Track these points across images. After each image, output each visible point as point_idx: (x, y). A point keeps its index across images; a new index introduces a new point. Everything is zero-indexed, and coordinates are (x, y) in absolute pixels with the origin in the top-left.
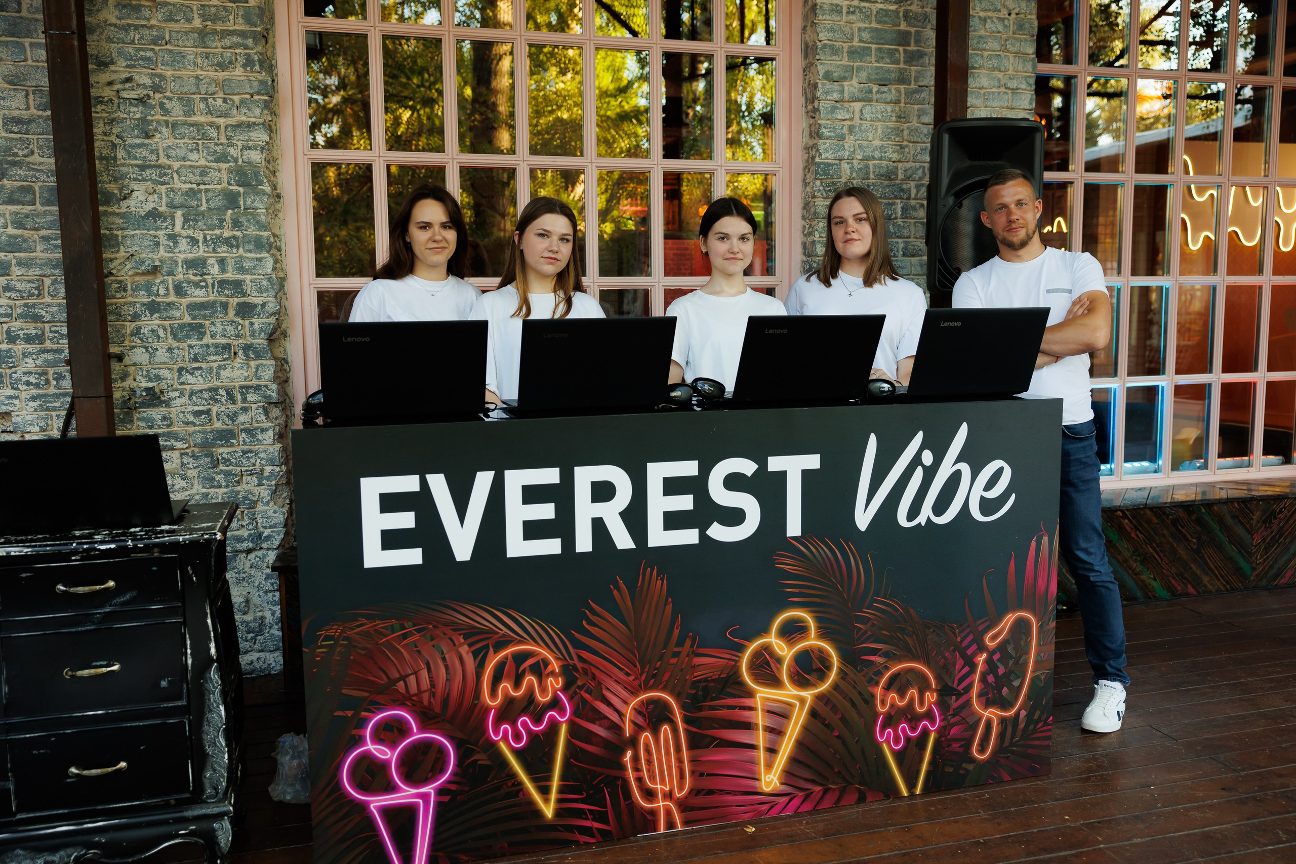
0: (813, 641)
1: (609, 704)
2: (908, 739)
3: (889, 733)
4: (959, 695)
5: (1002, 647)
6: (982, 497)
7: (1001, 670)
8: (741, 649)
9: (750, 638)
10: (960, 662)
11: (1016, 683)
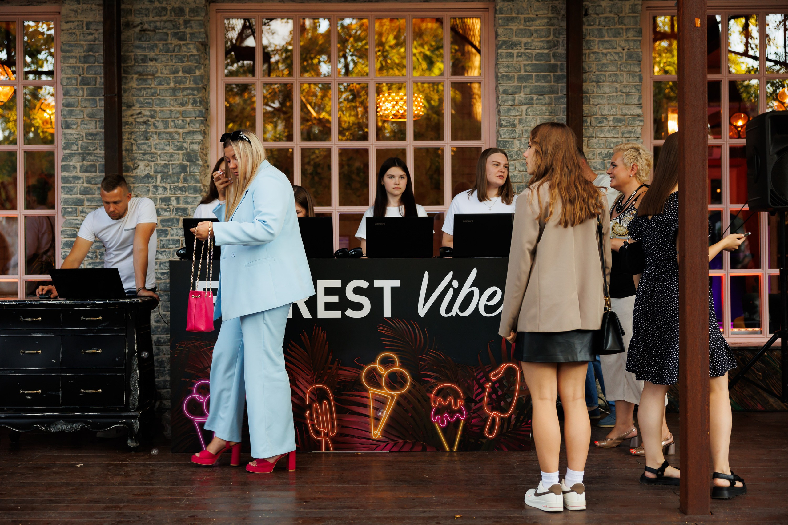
0: (397, 368)
1: (299, 388)
2: (449, 422)
3: (438, 418)
4: (476, 403)
5: (500, 380)
6: (486, 304)
7: (500, 393)
8: (362, 368)
9: (367, 364)
10: (476, 386)
11: (509, 400)
